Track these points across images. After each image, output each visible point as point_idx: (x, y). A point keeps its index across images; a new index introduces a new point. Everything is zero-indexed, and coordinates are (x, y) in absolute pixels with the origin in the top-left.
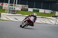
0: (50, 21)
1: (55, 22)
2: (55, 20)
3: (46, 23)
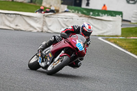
0: (28, 24)
1: (41, 26)
2: (42, 20)
3: (18, 28)
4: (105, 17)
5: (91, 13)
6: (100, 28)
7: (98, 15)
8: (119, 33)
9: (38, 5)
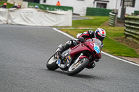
1: (6, 19)
4: (59, 12)
5: (48, 8)
6: (55, 20)
7: (53, 10)
8: (70, 24)
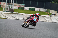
0: (45, 19)
9: (49, 13)
